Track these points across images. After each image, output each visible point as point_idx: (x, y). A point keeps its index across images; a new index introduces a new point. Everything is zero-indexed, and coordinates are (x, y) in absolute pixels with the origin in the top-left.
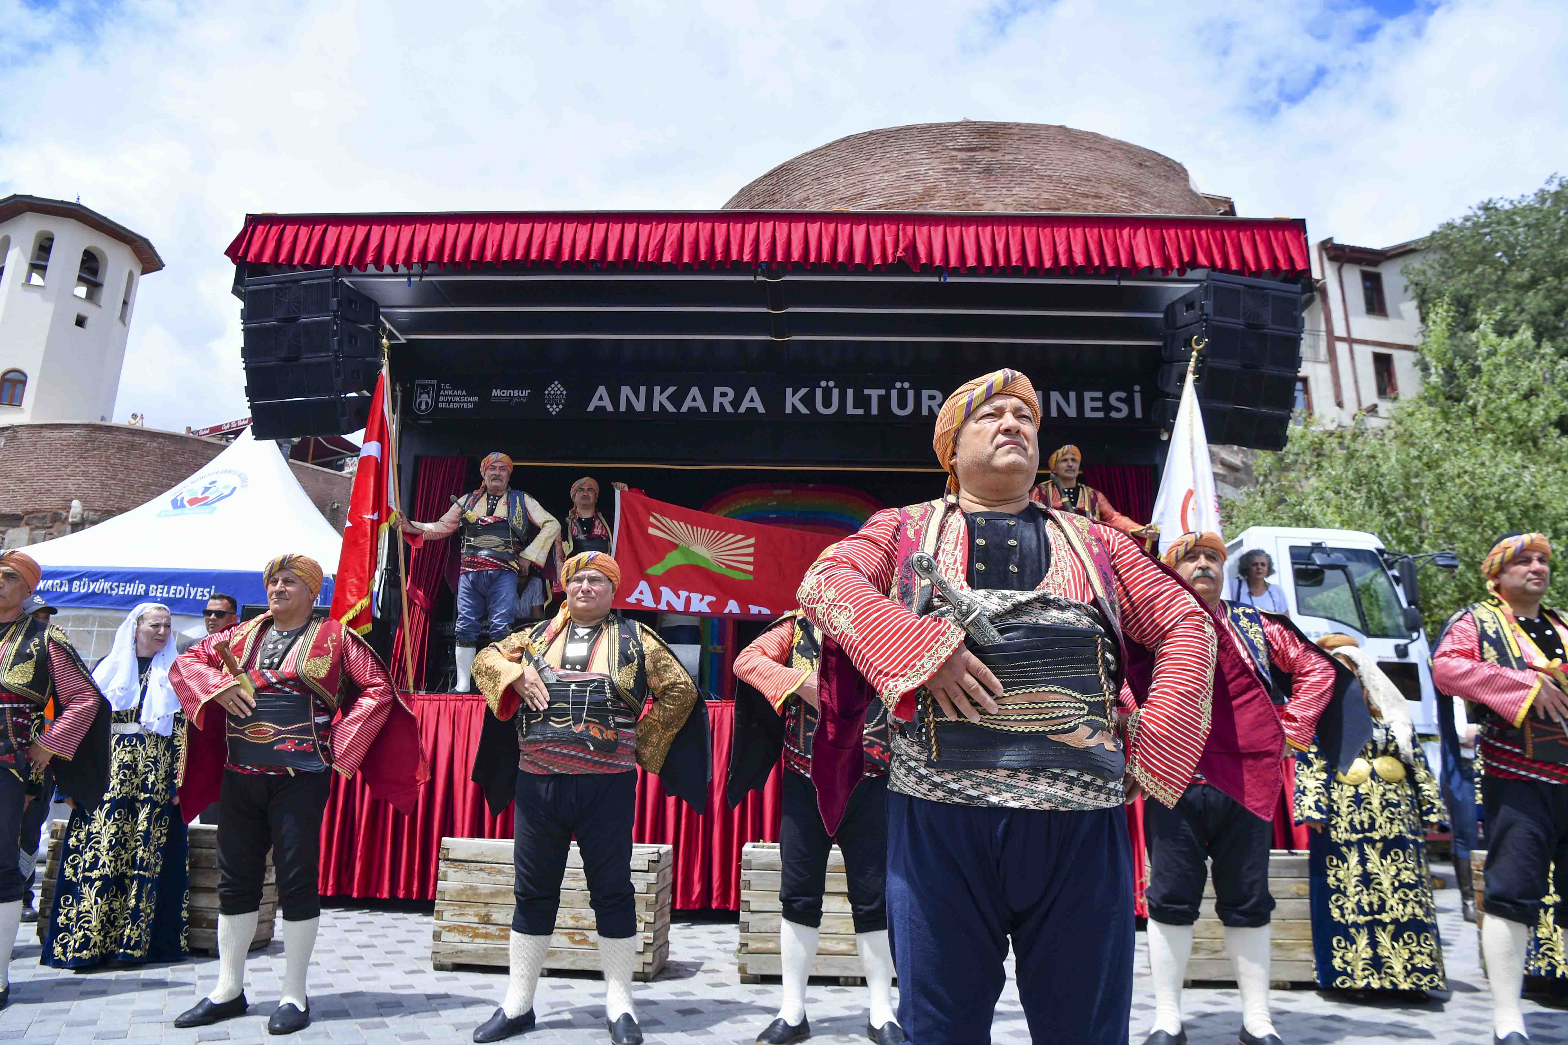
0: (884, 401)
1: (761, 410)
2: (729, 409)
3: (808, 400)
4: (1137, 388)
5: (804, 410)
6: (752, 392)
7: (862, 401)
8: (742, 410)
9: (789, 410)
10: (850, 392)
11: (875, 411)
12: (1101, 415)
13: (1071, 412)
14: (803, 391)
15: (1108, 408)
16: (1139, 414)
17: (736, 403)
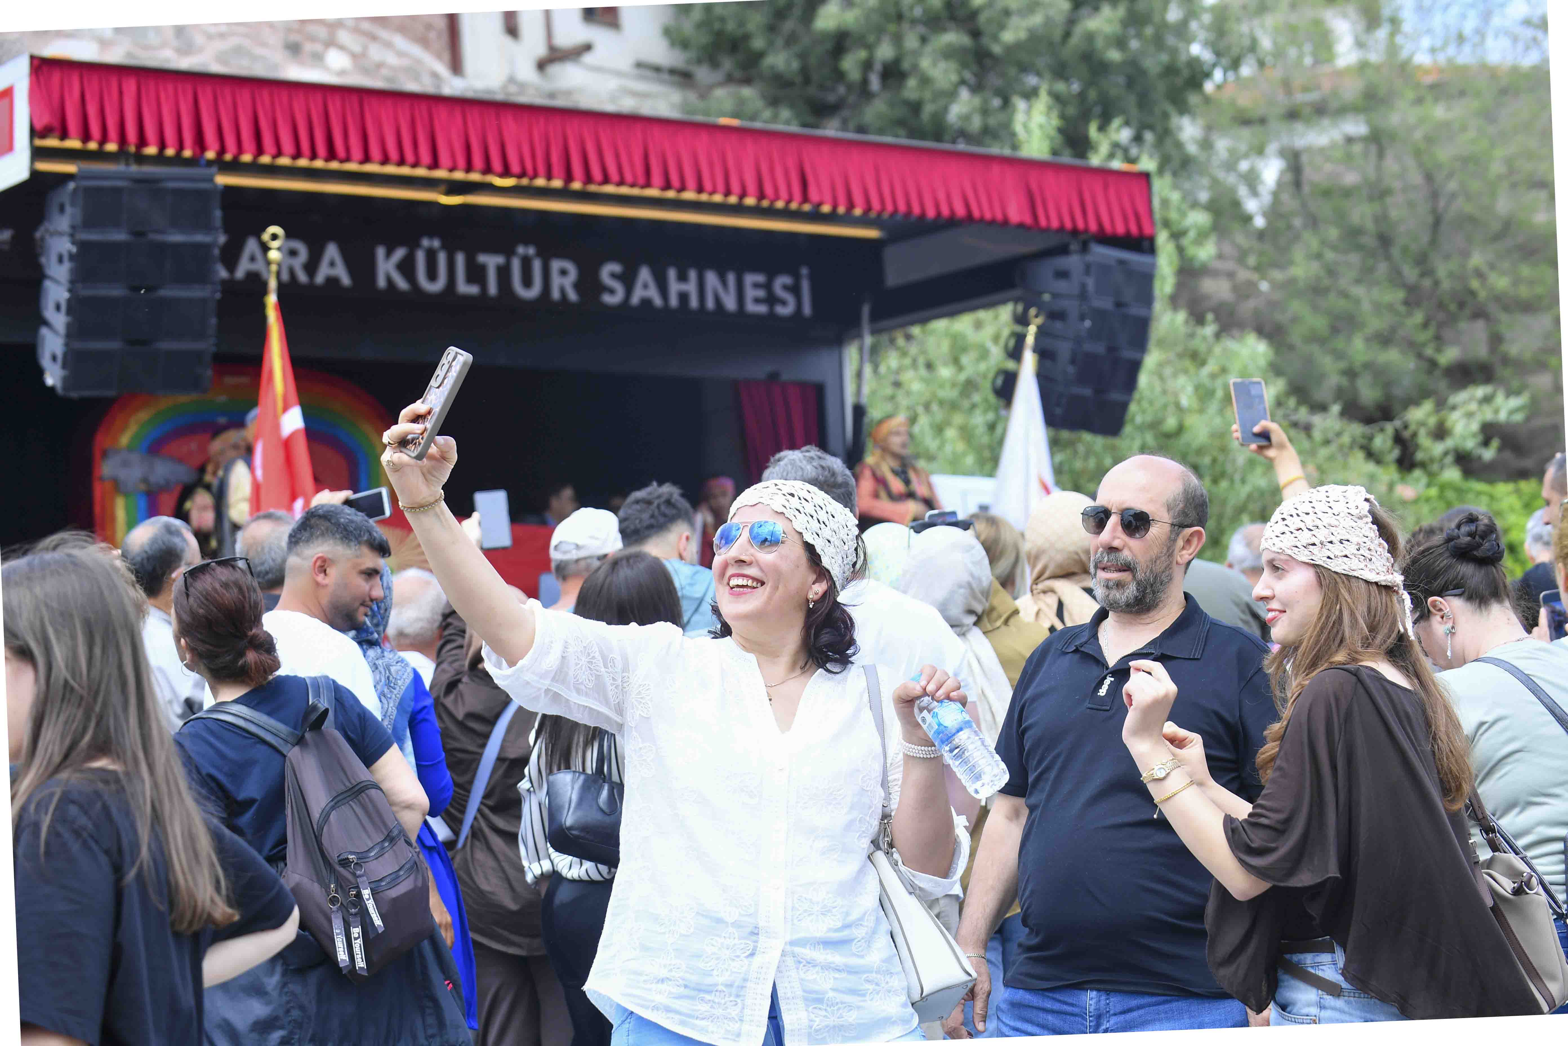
0: (504, 273)
1: (346, 280)
2: (302, 277)
3: (407, 267)
4: (804, 271)
5: (402, 284)
6: (332, 251)
7: (476, 274)
8: (320, 279)
9: (382, 283)
10: (460, 259)
11: (493, 289)
12: (762, 309)
13: (730, 303)
14: (400, 253)
15: (771, 300)
16: (807, 310)
17: (311, 267)
